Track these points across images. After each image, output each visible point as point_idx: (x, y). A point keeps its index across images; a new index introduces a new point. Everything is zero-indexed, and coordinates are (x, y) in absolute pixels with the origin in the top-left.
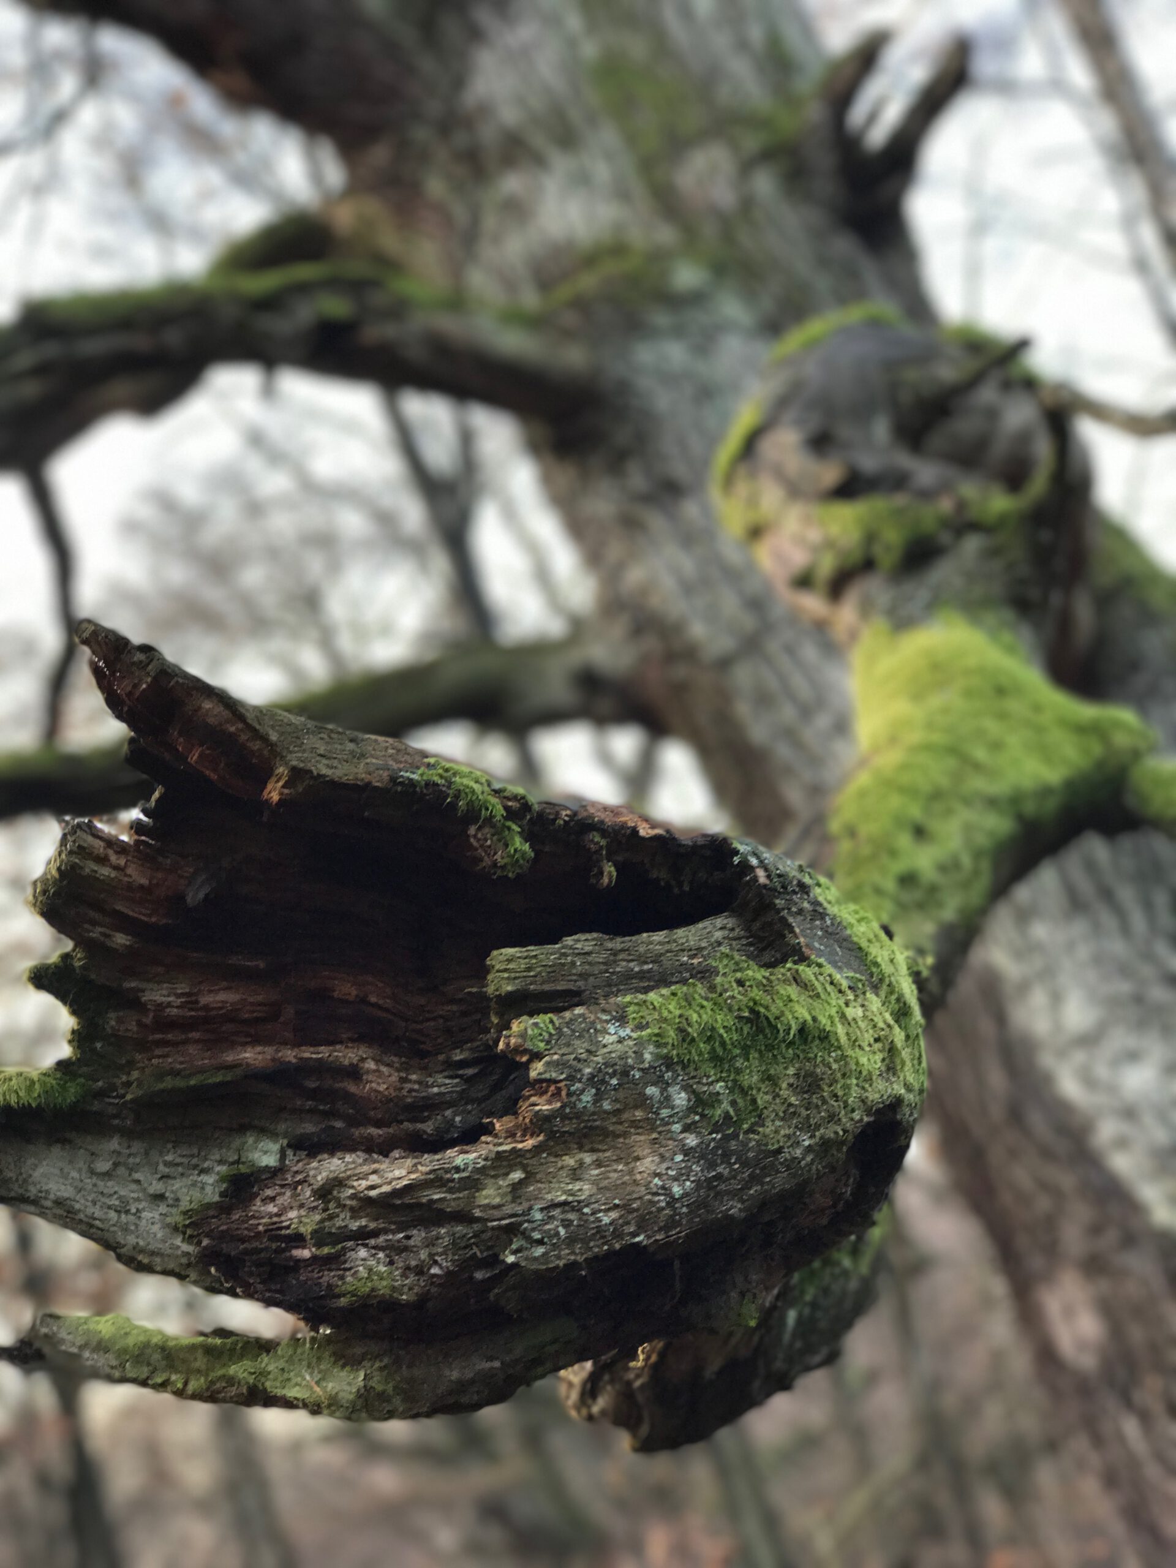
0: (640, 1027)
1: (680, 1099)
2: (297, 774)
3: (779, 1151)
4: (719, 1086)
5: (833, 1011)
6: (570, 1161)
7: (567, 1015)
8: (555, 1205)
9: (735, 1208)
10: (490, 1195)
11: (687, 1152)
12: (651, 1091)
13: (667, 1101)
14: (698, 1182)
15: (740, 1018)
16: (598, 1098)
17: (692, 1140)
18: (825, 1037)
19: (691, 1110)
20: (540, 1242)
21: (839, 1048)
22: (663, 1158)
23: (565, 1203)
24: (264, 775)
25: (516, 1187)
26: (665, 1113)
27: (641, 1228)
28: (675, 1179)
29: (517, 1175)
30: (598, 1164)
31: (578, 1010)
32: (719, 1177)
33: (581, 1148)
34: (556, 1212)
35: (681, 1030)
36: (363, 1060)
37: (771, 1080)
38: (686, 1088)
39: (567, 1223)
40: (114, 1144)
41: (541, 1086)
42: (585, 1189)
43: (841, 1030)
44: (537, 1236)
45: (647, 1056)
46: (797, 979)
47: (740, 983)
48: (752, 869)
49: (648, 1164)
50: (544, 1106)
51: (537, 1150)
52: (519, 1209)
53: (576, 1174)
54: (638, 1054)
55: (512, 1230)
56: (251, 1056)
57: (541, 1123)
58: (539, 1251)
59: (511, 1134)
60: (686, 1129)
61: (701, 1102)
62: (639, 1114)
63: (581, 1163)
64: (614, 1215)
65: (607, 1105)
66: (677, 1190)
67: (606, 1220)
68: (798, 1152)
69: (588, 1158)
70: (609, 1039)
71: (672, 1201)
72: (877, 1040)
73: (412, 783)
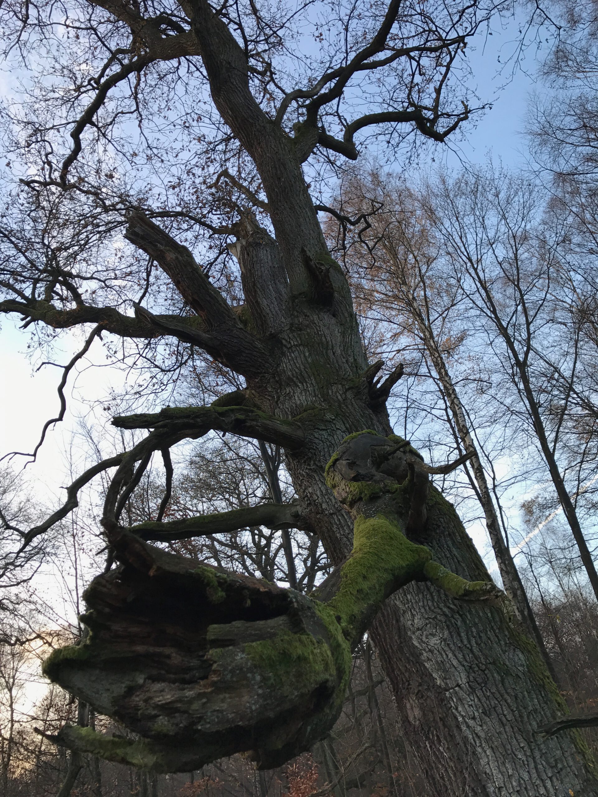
0: (248, 654)
1: (258, 678)
2: (159, 568)
3: (287, 696)
4: (271, 674)
5: (309, 651)
6: (221, 696)
7: (227, 649)
8: (215, 711)
9: (271, 714)
10: (195, 706)
11: (258, 695)
12: (249, 675)
13: (254, 678)
14: (261, 706)
15: (279, 653)
16: (232, 677)
17: (260, 691)
18: (306, 659)
19: (261, 681)
20: (209, 723)
21: (310, 663)
22: (251, 697)
23: (218, 710)
24: (149, 568)
25: (204, 704)
26: (253, 682)
27: (241, 720)
28: (254, 704)
29: (204, 700)
30: (230, 698)
31: (230, 648)
32: (267, 704)
33: (225, 693)
34: (215, 713)
35: (261, 656)
36: (172, 653)
37: (287, 673)
38: (261, 675)
39: (218, 717)
40: (97, 672)
41: (215, 672)
42: (225, 706)
43: (311, 657)
44: (208, 720)
45: (249, 664)
46: (300, 640)
47: (282, 640)
48: (293, 602)
49: (246, 698)
50: (215, 678)
51: (212, 692)
52: (204, 711)
53: (223, 701)
54: (246, 663)
55: (201, 718)
56: (140, 648)
57: (214, 684)
58: (208, 726)
59: (205, 686)
60: (259, 687)
61: (265, 679)
62: (245, 682)
63: (225, 697)
64: (233, 715)
65: (234, 679)
66: (254, 708)
67: (230, 717)
68: (293, 697)
69: (227, 695)
70: (238, 658)
71: (252, 711)
72: (323, 660)
73: (192, 574)
